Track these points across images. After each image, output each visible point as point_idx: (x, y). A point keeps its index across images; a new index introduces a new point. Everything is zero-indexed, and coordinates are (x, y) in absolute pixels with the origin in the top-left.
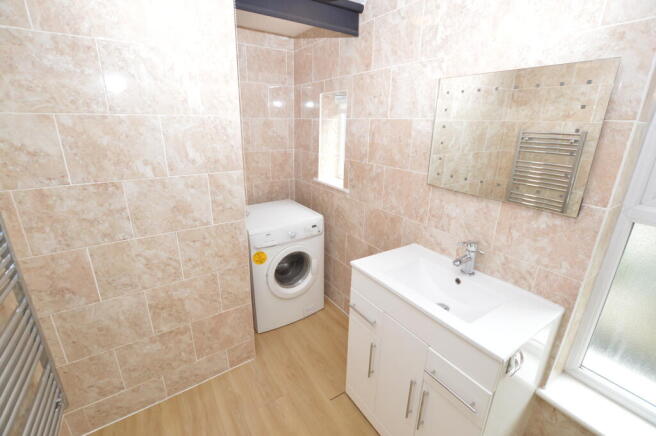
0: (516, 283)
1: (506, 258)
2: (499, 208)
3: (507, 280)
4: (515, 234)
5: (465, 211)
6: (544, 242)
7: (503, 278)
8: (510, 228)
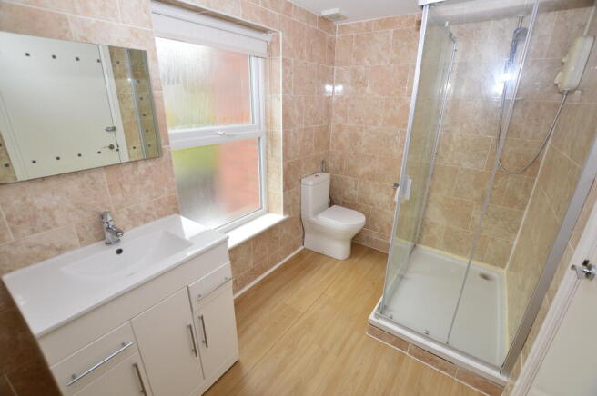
0: (145, 221)
1: (129, 210)
2: (104, 174)
3: (138, 225)
4: (127, 188)
5: (68, 194)
6: (148, 182)
7: (135, 226)
8: (121, 185)
